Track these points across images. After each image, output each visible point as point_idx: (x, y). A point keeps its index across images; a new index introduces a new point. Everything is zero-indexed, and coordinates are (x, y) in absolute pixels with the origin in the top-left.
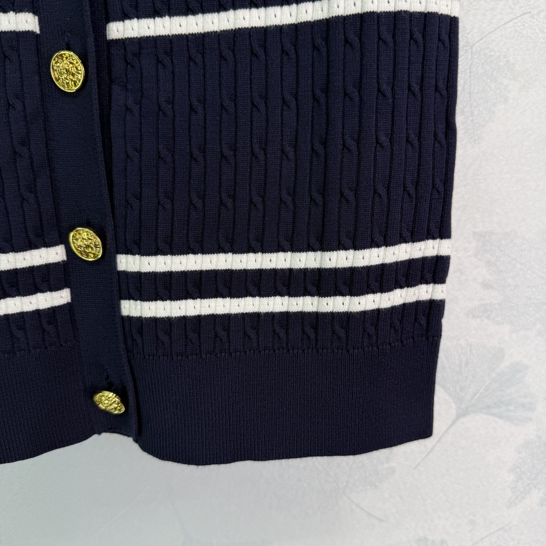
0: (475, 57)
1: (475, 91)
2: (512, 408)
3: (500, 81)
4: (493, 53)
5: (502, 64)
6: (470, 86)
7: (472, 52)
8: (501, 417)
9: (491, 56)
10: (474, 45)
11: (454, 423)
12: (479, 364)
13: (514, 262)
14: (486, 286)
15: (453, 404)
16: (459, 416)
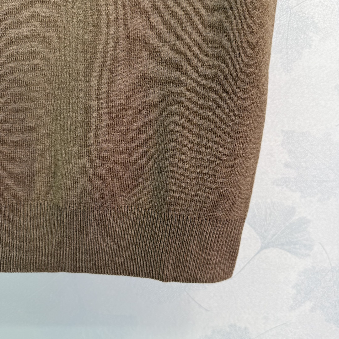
0: (292, 16)
1: (291, 39)
2: (297, 246)
3: (307, 33)
4: (304, 15)
5: (309, 22)
6: (288, 35)
7: (290, 13)
8: (290, 252)
9: (303, 16)
10: (292, 8)
11: (258, 252)
12: (278, 216)
13: (307, 152)
14: (287, 165)
15: (259, 240)
16: (262, 248)
